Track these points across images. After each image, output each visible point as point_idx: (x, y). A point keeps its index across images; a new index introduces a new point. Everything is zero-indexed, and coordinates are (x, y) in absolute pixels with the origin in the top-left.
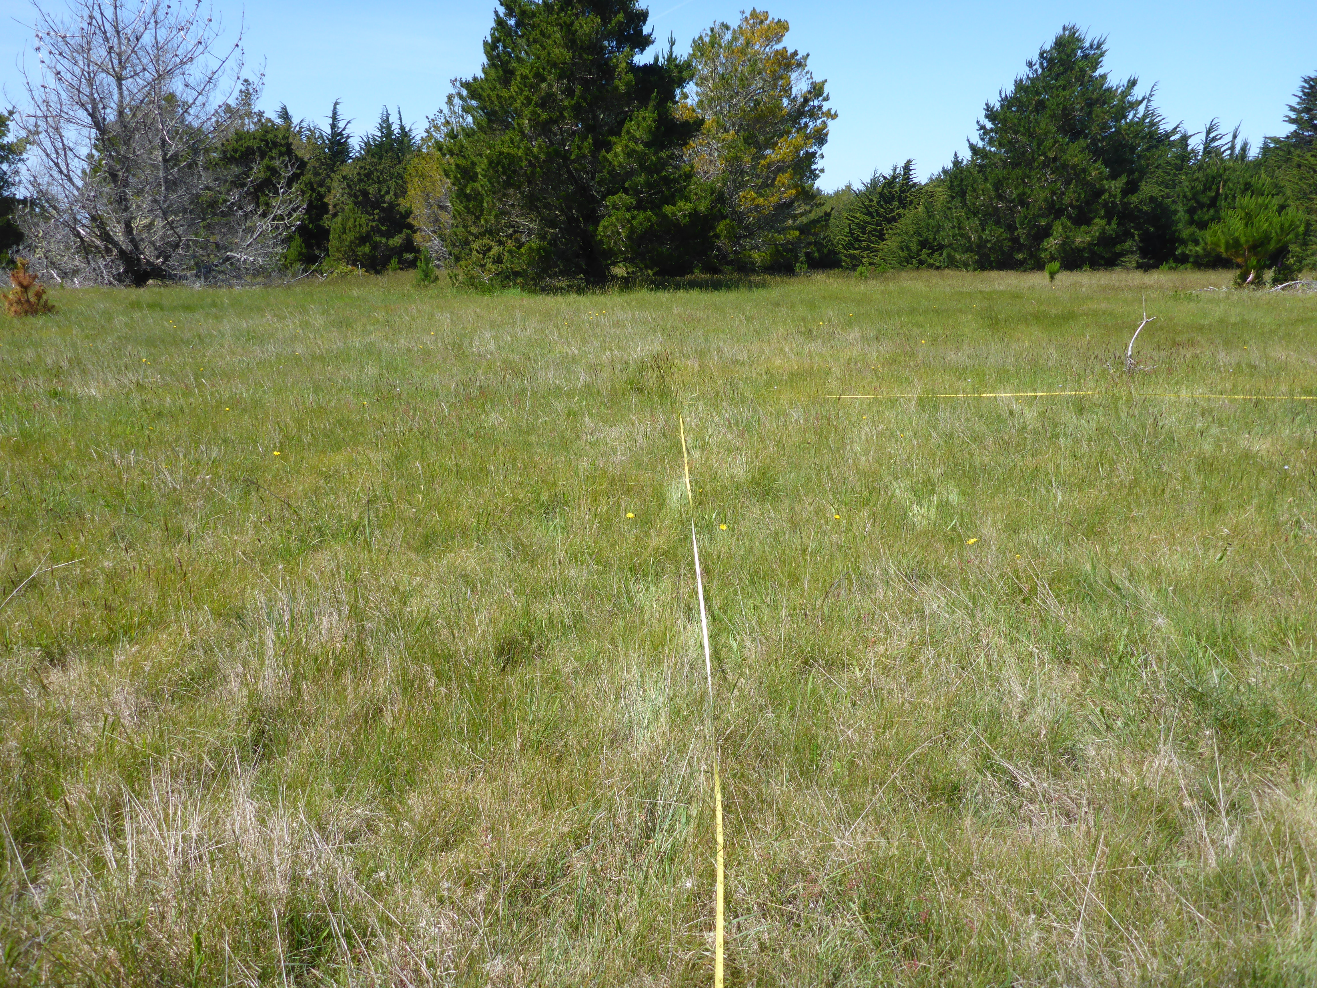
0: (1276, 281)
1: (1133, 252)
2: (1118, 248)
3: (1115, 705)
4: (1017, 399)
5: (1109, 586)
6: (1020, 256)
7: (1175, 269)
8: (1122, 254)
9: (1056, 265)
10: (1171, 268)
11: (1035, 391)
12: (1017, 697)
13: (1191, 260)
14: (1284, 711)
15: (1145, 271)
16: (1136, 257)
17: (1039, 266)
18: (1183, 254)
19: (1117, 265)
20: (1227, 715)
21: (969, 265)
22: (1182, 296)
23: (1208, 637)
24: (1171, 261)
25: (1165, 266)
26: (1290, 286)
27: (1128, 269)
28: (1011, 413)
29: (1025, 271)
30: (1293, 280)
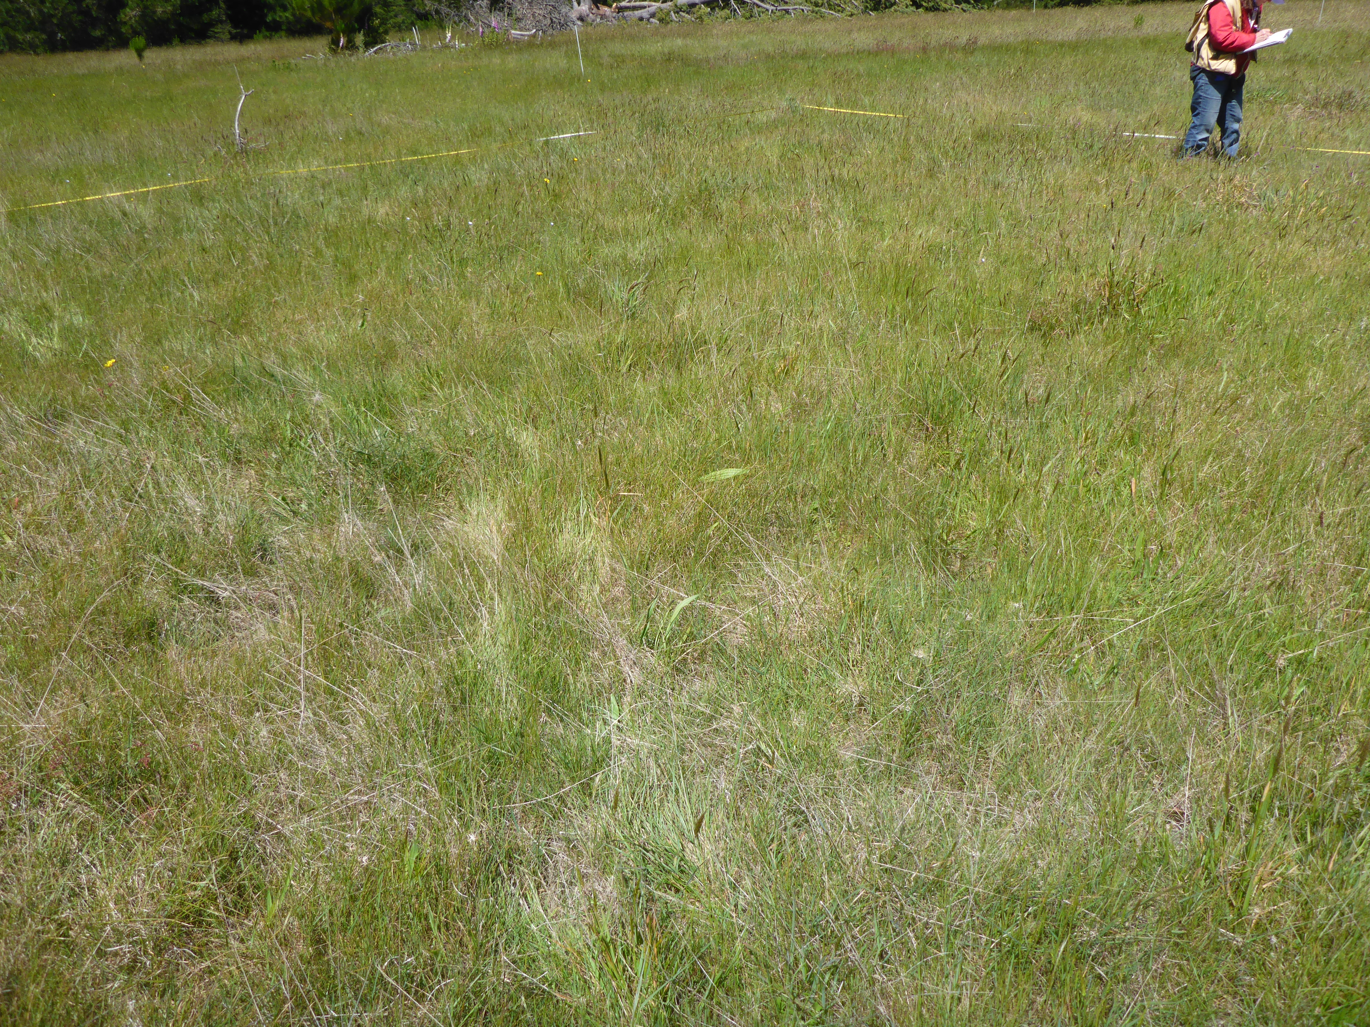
0: (368, 45)
1: (221, 22)
2: (205, 17)
3: (295, 489)
4: (128, 197)
5: (264, 376)
6: (97, 33)
7: (270, 38)
8: (211, 24)
9: (140, 41)
10: (265, 37)
11: (145, 185)
12: (195, 512)
13: (284, 27)
14: (440, 451)
15: (241, 42)
16: (228, 27)
17: (122, 43)
18: (274, 21)
19: (209, 37)
20: (394, 469)
21: (37, 47)
22: (282, 67)
23: (364, 400)
24: (264, 29)
25: (258, 36)
26: (380, 49)
27: (222, 41)
28: (125, 214)
29: (108, 50)
30: (383, 42)
